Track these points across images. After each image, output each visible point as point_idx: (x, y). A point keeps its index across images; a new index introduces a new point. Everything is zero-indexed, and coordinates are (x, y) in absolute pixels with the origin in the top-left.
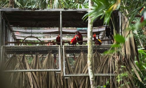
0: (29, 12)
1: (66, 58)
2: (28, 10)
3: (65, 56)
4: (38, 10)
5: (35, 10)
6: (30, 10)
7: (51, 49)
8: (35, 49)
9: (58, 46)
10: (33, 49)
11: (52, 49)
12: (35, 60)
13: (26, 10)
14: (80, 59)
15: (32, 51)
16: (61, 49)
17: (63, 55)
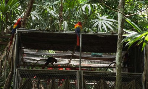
0: (47, 33)
1: (85, 84)
2: (47, 32)
3: (84, 83)
4: (57, 32)
5: (54, 32)
6: (49, 32)
7: (68, 74)
8: (51, 73)
9: (77, 72)
10: (49, 73)
11: (70, 74)
12: (51, 85)
13: (45, 32)
14: (100, 87)
15: (48, 75)
16: (79, 74)
17: (81, 81)
